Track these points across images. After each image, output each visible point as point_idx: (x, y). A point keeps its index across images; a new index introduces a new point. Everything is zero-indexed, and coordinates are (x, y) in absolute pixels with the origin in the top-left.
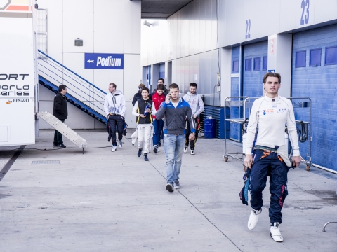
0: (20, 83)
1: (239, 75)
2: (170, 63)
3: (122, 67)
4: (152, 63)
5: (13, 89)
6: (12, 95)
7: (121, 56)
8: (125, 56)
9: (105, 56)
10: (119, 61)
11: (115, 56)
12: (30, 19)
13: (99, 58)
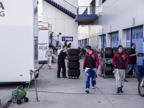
0: (45, 46)
1: (102, 43)
2: (88, 39)
3: (72, 41)
4: (84, 39)
5: (44, 47)
6: (43, 48)
7: (72, 37)
8: (73, 38)
9: (68, 37)
10: (72, 39)
11: (70, 37)
12: (48, 30)
13: (66, 38)
